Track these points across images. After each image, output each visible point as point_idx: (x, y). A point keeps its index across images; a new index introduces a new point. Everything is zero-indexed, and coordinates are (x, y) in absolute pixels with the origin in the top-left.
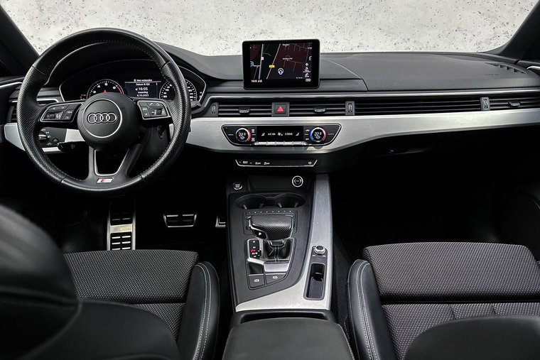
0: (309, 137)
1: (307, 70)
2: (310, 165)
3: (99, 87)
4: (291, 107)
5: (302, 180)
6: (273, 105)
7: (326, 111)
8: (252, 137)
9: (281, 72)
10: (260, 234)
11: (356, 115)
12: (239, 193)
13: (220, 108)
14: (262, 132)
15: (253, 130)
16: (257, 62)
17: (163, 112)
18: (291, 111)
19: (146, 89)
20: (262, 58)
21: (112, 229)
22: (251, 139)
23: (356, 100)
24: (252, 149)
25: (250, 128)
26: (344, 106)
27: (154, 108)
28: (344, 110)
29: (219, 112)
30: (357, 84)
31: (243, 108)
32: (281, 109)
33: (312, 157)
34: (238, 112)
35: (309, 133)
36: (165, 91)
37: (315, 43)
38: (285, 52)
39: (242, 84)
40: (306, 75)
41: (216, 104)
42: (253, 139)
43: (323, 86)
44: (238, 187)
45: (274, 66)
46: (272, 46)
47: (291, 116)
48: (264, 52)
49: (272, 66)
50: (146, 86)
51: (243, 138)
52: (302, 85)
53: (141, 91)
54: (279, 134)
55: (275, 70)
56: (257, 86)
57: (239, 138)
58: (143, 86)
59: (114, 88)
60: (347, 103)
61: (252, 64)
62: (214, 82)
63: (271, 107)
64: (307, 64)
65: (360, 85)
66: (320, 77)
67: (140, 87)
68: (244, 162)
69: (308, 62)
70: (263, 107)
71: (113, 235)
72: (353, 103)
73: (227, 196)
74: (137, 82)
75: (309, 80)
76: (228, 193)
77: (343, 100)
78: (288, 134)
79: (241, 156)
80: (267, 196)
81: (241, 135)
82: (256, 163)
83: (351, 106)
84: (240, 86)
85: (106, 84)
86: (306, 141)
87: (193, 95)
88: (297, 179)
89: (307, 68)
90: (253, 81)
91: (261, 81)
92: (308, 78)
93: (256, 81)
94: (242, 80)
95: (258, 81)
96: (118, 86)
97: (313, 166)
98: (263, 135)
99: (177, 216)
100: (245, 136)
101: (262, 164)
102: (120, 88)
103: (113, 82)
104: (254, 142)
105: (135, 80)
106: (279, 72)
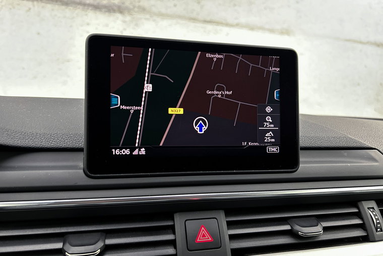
1: (269, 124)
6: (179, 221)
16: (132, 96)
20: (148, 88)
26: (360, 215)
39: (79, 162)
40: (269, 137)
43: (307, 164)
45: (181, 111)
46: (176, 55)
48: (152, 69)
49: (176, 111)
55: (185, 121)
56: (130, 166)
60: (364, 207)
61: (116, 101)
63: (172, 229)
64: (269, 109)
65: (382, 162)
66: (303, 141)
69: (272, 102)
72: (375, 206)
75: (274, 150)
83: (375, 215)
89: (269, 119)
90: (117, 152)
91: (143, 152)
92: (273, 144)
93: (127, 152)
94: (79, 150)
95: (132, 150)
106: (197, 128)
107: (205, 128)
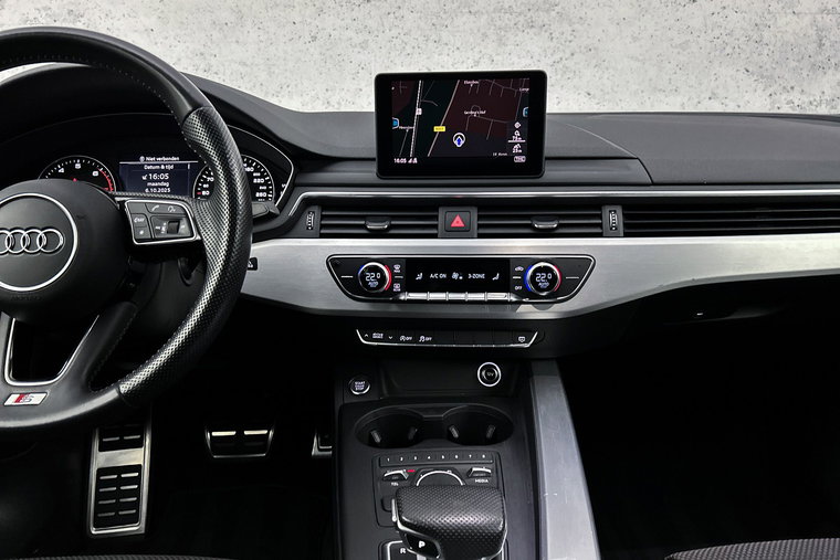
0: (522, 282)
1: (517, 138)
2: (523, 343)
3: (62, 170)
4: (480, 218)
5: (498, 371)
6: (441, 213)
7: (560, 226)
8: (393, 281)
9: (459, 141)
10: (422, 544)
11: (626, 235)
12: (364, 405)
13: (323, 217)
14: (417, 271)
15: (397, 267)
16: (407, 120)
17: (183, 227)
18: (480, 226)
19: (167, 176)
20: (419, 111)
21: (101, 459)
22: (391, 287)
23: (627, 205)
24: (394, 308)
25: (389, 262)
26: (600, 217)
27: (162, 217)
28: (600, 225)
29: (322, 226)
30: (628, 168)
31: (376, 219)
32: (458, 222)
33: (527, 327)
34: (364, 227)
35: (523, 274)
36: (205, 183)
37: (537, 81)
38: (468, 99)
39: (374, 167)
40: (516, 149)
41: (316, 209)
42: (397, 287)
43: (551, 172)
44: (360, 388)
45: (442, 129)
46: (440, 85)
47: (481, 236)
48: (422, 98)
49: (440, 129)
50: (165, 171)
51: (374, 284)
52: (505, 171)
53: (153, 181)
54: (455, 276)
55: (447, 137)
56: (407, 171)
57: (366, 283)
58: (159, 172)
59: (95, 174)
60: (606, 209)
61: (396, 123)
62: (311, 162)
63: (436, 218)
64: (517, 125)
65: (635, 171)
66: (547, 153)
67: (153, 172)
68: (375, 336)
69: (520, 119)
70: (420, 217)
71: (101, 471)
72: (619, 210)
73: (337, 407)
74: (148, 162)
75: (521, 159)
76: (338, 404)
77: (598, 204)
78: (475, 276)
79: (369, 323)
80: (426, 410)
81: (369, 277)
82: (403, 338)
83: (614, 217)
84: (369, 173)
85: (78, 166)
86: (517, 293)
87: (267, 191)
88: (489, 369)
89: (517, 133)
90: (398, 161)
91: (415, 161)
92: (519, 154)
93: (404, 161)
94: (373, 159)
95: (408, 160)
96: (104, 170)
97: (527, 346)
98: (420, 277)
99: (233, 433)
100: (378, 280)
101: (416, 340)
102: (107, 174)
103: (92, 162)
104: (399, 293)
105: (142, 158)
106: (456, 142)
107: (462, 142)
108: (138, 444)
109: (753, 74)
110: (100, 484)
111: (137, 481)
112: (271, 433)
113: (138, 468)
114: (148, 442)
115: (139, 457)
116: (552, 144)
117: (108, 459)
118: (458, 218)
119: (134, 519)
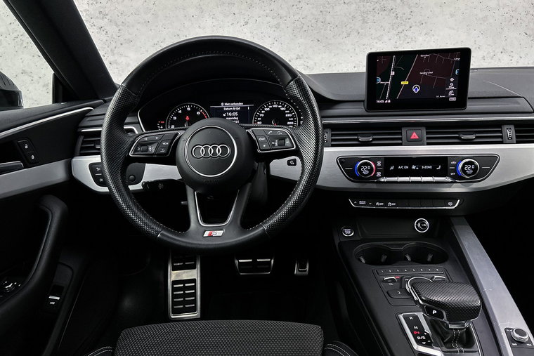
0: (455, 171)
1: (451, 87)
3: (180, 112)
4: (427, 133)
5: (428, 224)
6: (404, 131)
7: (477, 137)
8: (377, 171)
9: (416, 89)
10: (434, 312)
11: (518, 142)
13: (332, 135)
14: (393, 165)
15: (379, 163)
16: (385, 78)
17: (287, 142)
18: (428, 138)
19: (236, 114)
20: (393, 73)
21: (173, 275)
22: (375, 174)
23: (517, 124)
25: (375, 159)
26: (501, 132)
27: (274, 137)
28: (501, 137)
29: (333, 140)
30: (518, 103)
31: (363, 135)
32: (415, 136)
33: (452, 197)
34: (357, 140)
35: (456, 166)
36: (259, 117)
37: (465, 54)
38: (423, 65)
40: (451, 93)
41: (328, 130)
42: (379, 174)
43: (471, 106)
44: (348, 232)
45: (407, 83)
46: (406, 57)
47: (428, 144)
48: (395, 65)
49: (405, 83)
50: (235, 111)
51: (366, 172)
52: (444, 105)
53: (229, 117)
54: (414, 167)
55: (409, 87)
56: (384, 107)
57: (361, 172)
58: (232, 111)
59: (198, 113)
60: (505, 128)
61: (379, 80)
63: (401, 134)
64: (452, 80)
65: (522, 105)
66: (469, 95)
67: (229, 111)
68: (361, 202)
69: (454, 76)
70: (392, 133)
71: (174, 283)
72: (512, 127)
74: (226, 106)
75: (454, 99)
77: (500, 124)
78: (426, 167)
79: (357, 195)
80: (392, 245)
81: (364, 168)
82: (377, 204)
83: (510, 132)
84: (360, 109)
85: (189, 109)
86: (451, 177)
87: (293, 121)
88: (422, 222)
89: (452, 84)
90: (378, 102)
91: (389, 101)
92: (452, 96)
93: (383, 101)
94: (363, 101)
95: (385, 101)
96: (203, 111)
97: (453, 207)
98: (392, 168)
99: (251, 260)
100: (369, 170)
101: (386, 205)
102: (205, 113)
103: (196, 106)
104: (380, 177)
105: (222, 104)
106: (414, 90)
107: (418, 90)
108: (193, 267)
109: (530, 36)
110: (174, 289)
111: (194, 288)
112: (272, 261)
113: (194, 281)
114: (198, 266)
115: (194, 274)
116: (473, 89)
117: (177, 275)
118: (414, 134)
119: (193, 310)
